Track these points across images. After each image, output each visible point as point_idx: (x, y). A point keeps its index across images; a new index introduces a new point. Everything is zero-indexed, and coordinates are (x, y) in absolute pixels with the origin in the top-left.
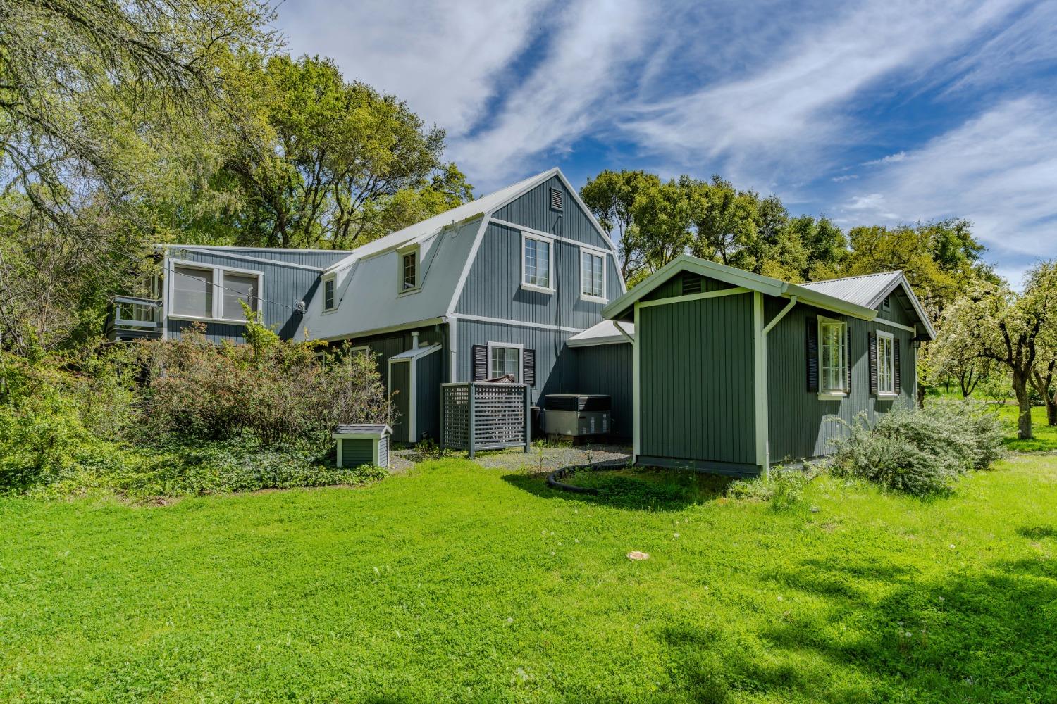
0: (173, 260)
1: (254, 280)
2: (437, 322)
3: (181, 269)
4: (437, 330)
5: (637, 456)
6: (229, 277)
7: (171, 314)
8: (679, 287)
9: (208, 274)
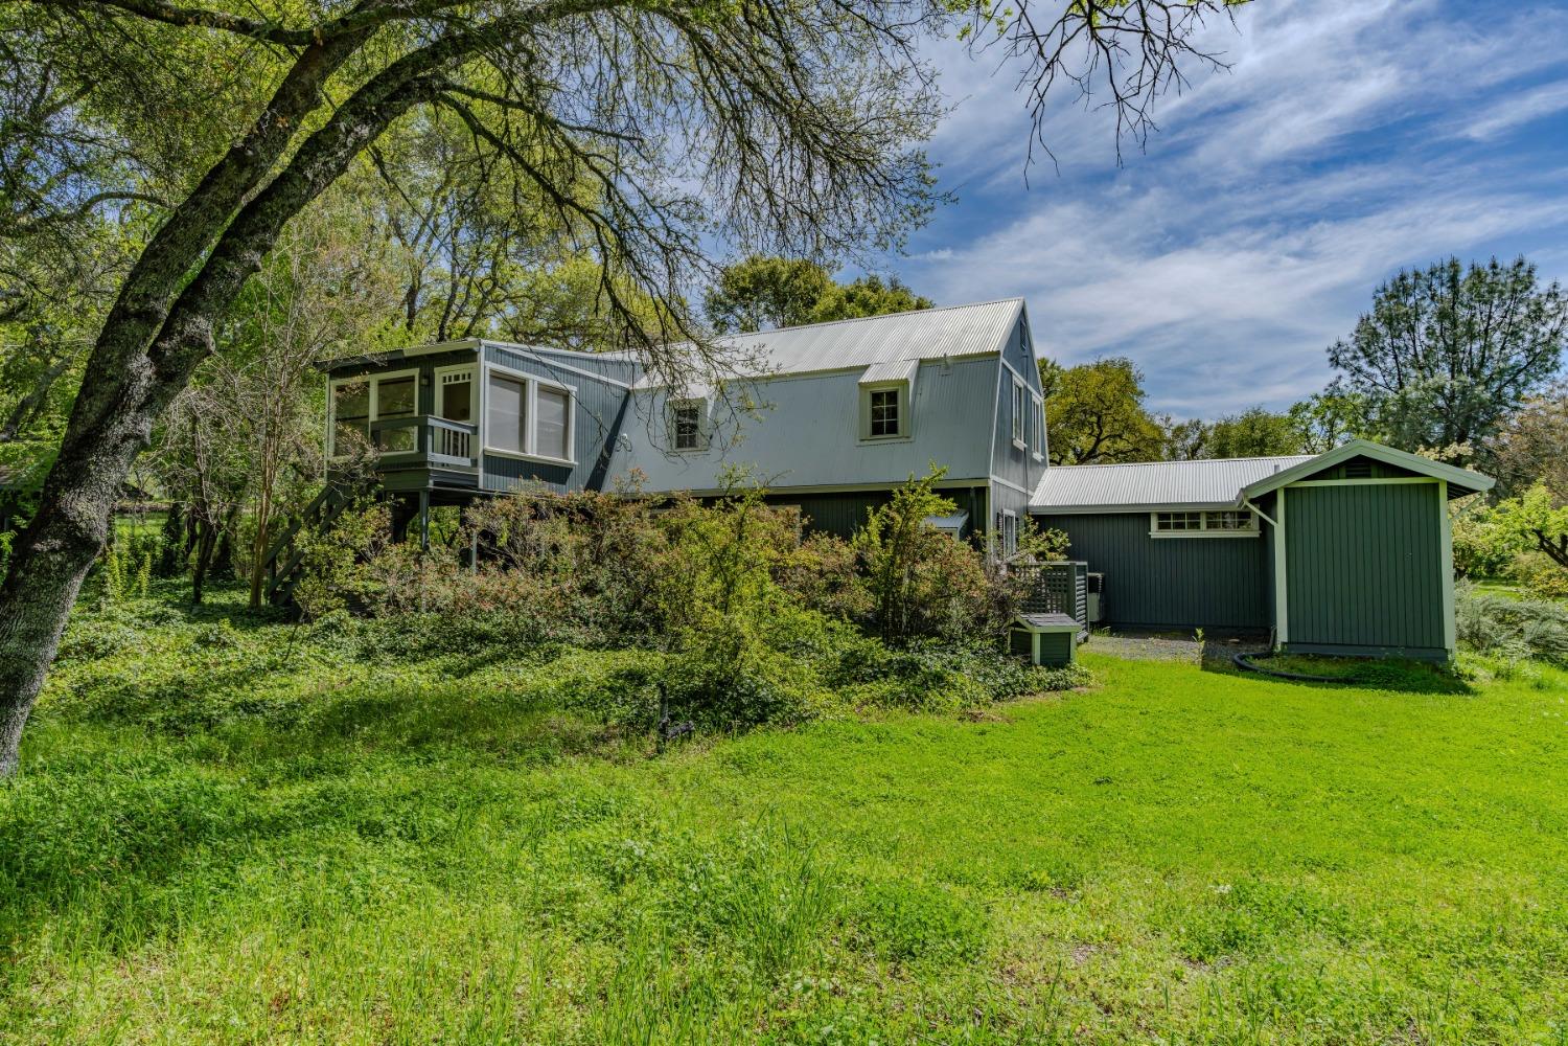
0: (491, 365)
1: (566, 396)
2: (973, 485)
3: (497, 378)
4: (972, 494)
5: (1283, 644)
6: (545, 390)
7: (487, 447)
8: (1343, 472)
9: (522, 384)
